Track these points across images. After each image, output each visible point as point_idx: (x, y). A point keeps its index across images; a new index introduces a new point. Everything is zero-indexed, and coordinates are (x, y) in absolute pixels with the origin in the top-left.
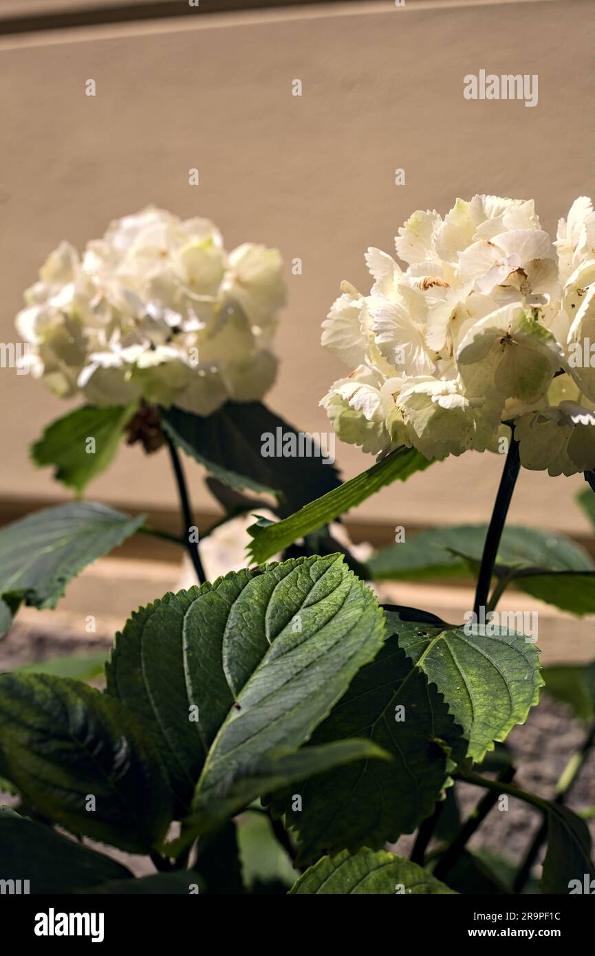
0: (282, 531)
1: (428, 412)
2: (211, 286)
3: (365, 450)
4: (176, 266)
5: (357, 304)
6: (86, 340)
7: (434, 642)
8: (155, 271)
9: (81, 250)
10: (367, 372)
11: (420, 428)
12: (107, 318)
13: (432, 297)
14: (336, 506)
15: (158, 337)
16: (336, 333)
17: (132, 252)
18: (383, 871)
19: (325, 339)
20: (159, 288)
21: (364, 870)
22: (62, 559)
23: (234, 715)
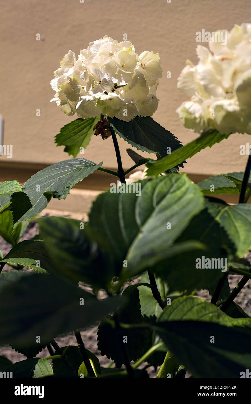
0: (160, 166)
1: (222, 114)
2: (131, 67)
3: (195, 132)
4: (116, 59)
5: (193, 70)
6: (79, 90)
7: (223, 210)
8: (108, 61)
9: (77, 54)
10: (197, 99)
11: (219, 120)
12: (88, 81)
13: (224, 65)
14: (182, 155)
15: (108, 89)
16: (184, 83)
17: (98, 54)
18: (200, 306)
19: (179, 85)
20: (109, 68)
21: (192, 305)
22: (68, 180)
23: (140, 236)
